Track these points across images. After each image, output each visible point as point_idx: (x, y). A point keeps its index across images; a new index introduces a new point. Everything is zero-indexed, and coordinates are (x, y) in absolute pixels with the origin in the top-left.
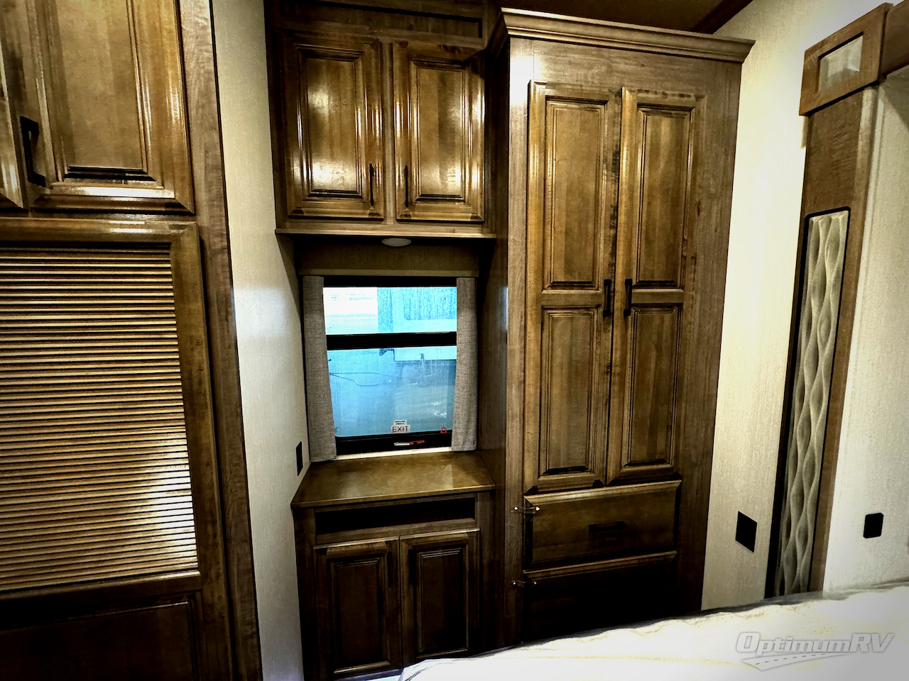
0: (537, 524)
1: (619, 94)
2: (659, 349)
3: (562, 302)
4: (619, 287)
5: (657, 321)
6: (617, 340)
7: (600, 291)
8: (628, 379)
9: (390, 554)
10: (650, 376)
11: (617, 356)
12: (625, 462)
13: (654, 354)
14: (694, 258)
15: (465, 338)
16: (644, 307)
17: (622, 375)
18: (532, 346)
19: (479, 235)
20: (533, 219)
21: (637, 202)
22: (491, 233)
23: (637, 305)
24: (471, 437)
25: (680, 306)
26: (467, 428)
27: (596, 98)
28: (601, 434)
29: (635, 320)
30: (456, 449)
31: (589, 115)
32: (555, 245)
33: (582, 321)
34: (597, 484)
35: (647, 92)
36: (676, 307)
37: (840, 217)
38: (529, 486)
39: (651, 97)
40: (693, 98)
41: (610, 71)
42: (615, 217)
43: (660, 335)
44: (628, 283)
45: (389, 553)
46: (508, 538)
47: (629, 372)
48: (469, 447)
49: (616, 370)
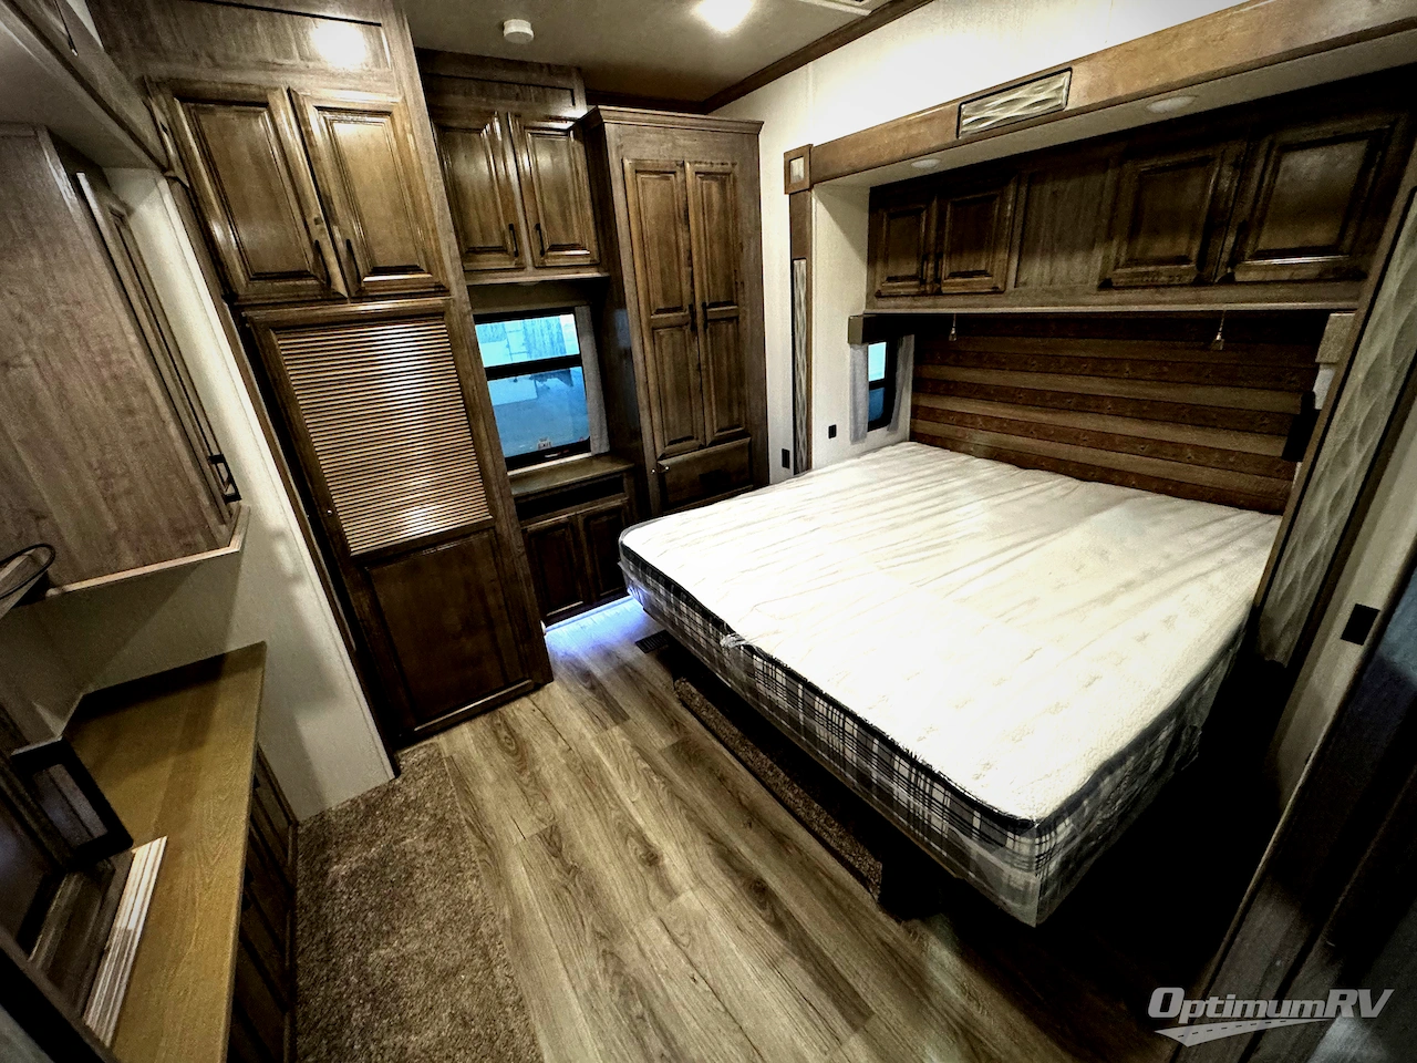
0: (669, 480)
1: (683, 165)
2: (728, 350)
3: (664, 323)
4: (699, 309)
5: (724, 330)
6: (701, 346)
7: (687, 312)
8: (711, 372)
9: (572, 524)
10: (724, 368)
11: (702, 358)
12: (716, 429)
13: (725, 354)
14: (743, 283)
15: (589, 359)
16: (716, 321)
17: (707, 371)
18: (649, 357)
19: (596, 275)
20: (638, 264)
21: (703, 245)
22: (605, 271)
23: (711, 320)
24: (605, 441)
25: (737, 318)
26: (601, 434)
27: (668, 169)
28: (700, 413)
29: (711, 332)
30: (596, 452)
31: (664, 183)
32: (656, 283)
33: (678, 335)
34: (701, 447)
35: (700, 163)
36: (734, 319)
37: (803, 262)
38: (659, 455)
39: (703, 167)
40: (730, 165)
41: (675, 146)
42: (690, 258)
43: (727, 341)
44: (704, 305)
45: (570, 524)
46: (651, 491)
47: (711, 368)
48: (605, 449)
49: (704, 367)
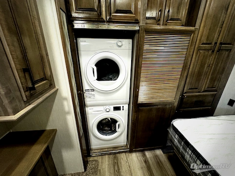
0: (185, 100)
3: (203, 48)
4: (218, 45)
5: (224, 54)
6: (213, 58)
7: (213, 45)
11: (212, 62)
12: (206, 87)
13: (221, 62)
16: (222, 50)
25: (231, 50)
29: (219, 54)
33: (206, 53)
34: (199, 92)
38: (184, 92)
42: (222, 25)
43: (224, 58)
44: (220, 43)
47: (213, 66)
